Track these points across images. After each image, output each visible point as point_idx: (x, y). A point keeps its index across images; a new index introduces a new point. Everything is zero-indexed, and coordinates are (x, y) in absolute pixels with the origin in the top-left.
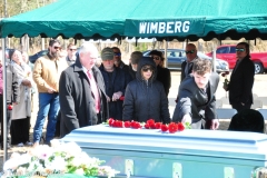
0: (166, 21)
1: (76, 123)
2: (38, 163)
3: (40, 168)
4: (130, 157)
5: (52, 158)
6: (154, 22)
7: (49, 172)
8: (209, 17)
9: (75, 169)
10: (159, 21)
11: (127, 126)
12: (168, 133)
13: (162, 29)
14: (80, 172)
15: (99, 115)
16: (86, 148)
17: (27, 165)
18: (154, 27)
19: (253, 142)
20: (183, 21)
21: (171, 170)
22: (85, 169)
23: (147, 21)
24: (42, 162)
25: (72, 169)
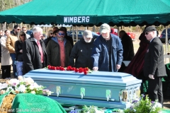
0: (77, 16)
1: (32, 67)
2: (11, 88)
3: (13, 91)
4: (59, 85)
5: (19, 86)
6: (71, 17)
7: (17, 92)
8: (99, 15)
9: (31, 91)
10: (74, 16)
11: (57, 69)
12: (78, 73)
13: (75, 20)
14: (33, 92)
15: (43, 64)
16: (36, 80)
17: (5, 89)
18: (71, 19)
19: (120, 77)
20: (86, 16)
21: (80, 91)
22: (36, 91)
23: (68, 16)
24: (14, 87)
25: (29, 91)
